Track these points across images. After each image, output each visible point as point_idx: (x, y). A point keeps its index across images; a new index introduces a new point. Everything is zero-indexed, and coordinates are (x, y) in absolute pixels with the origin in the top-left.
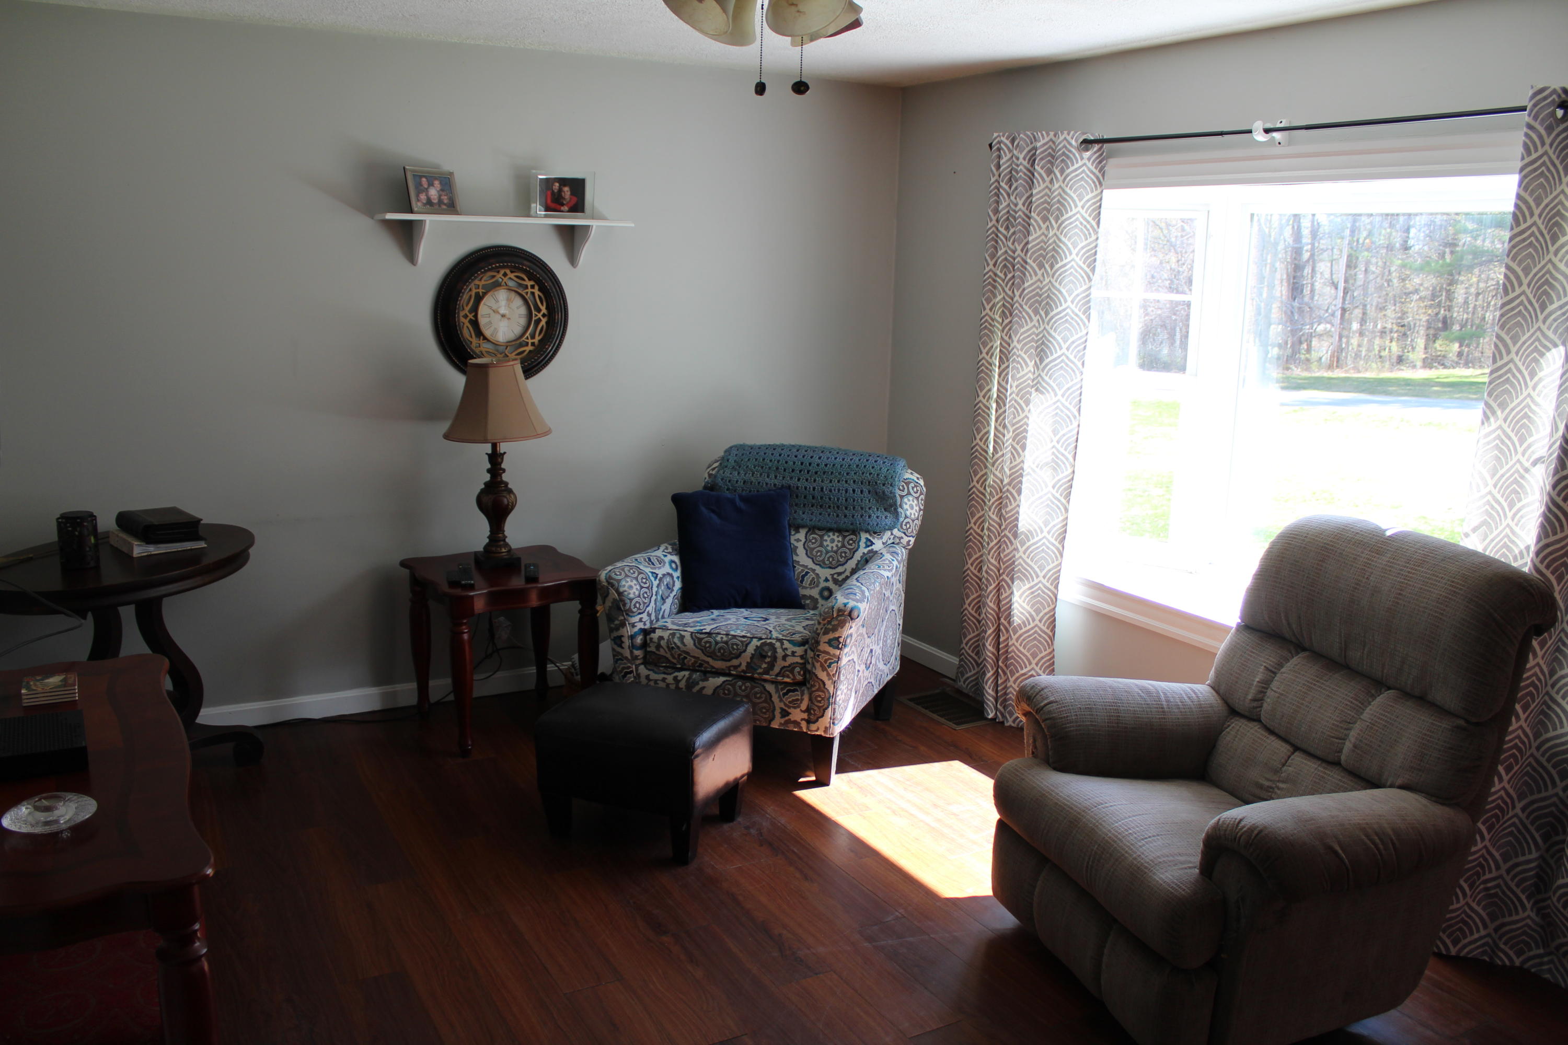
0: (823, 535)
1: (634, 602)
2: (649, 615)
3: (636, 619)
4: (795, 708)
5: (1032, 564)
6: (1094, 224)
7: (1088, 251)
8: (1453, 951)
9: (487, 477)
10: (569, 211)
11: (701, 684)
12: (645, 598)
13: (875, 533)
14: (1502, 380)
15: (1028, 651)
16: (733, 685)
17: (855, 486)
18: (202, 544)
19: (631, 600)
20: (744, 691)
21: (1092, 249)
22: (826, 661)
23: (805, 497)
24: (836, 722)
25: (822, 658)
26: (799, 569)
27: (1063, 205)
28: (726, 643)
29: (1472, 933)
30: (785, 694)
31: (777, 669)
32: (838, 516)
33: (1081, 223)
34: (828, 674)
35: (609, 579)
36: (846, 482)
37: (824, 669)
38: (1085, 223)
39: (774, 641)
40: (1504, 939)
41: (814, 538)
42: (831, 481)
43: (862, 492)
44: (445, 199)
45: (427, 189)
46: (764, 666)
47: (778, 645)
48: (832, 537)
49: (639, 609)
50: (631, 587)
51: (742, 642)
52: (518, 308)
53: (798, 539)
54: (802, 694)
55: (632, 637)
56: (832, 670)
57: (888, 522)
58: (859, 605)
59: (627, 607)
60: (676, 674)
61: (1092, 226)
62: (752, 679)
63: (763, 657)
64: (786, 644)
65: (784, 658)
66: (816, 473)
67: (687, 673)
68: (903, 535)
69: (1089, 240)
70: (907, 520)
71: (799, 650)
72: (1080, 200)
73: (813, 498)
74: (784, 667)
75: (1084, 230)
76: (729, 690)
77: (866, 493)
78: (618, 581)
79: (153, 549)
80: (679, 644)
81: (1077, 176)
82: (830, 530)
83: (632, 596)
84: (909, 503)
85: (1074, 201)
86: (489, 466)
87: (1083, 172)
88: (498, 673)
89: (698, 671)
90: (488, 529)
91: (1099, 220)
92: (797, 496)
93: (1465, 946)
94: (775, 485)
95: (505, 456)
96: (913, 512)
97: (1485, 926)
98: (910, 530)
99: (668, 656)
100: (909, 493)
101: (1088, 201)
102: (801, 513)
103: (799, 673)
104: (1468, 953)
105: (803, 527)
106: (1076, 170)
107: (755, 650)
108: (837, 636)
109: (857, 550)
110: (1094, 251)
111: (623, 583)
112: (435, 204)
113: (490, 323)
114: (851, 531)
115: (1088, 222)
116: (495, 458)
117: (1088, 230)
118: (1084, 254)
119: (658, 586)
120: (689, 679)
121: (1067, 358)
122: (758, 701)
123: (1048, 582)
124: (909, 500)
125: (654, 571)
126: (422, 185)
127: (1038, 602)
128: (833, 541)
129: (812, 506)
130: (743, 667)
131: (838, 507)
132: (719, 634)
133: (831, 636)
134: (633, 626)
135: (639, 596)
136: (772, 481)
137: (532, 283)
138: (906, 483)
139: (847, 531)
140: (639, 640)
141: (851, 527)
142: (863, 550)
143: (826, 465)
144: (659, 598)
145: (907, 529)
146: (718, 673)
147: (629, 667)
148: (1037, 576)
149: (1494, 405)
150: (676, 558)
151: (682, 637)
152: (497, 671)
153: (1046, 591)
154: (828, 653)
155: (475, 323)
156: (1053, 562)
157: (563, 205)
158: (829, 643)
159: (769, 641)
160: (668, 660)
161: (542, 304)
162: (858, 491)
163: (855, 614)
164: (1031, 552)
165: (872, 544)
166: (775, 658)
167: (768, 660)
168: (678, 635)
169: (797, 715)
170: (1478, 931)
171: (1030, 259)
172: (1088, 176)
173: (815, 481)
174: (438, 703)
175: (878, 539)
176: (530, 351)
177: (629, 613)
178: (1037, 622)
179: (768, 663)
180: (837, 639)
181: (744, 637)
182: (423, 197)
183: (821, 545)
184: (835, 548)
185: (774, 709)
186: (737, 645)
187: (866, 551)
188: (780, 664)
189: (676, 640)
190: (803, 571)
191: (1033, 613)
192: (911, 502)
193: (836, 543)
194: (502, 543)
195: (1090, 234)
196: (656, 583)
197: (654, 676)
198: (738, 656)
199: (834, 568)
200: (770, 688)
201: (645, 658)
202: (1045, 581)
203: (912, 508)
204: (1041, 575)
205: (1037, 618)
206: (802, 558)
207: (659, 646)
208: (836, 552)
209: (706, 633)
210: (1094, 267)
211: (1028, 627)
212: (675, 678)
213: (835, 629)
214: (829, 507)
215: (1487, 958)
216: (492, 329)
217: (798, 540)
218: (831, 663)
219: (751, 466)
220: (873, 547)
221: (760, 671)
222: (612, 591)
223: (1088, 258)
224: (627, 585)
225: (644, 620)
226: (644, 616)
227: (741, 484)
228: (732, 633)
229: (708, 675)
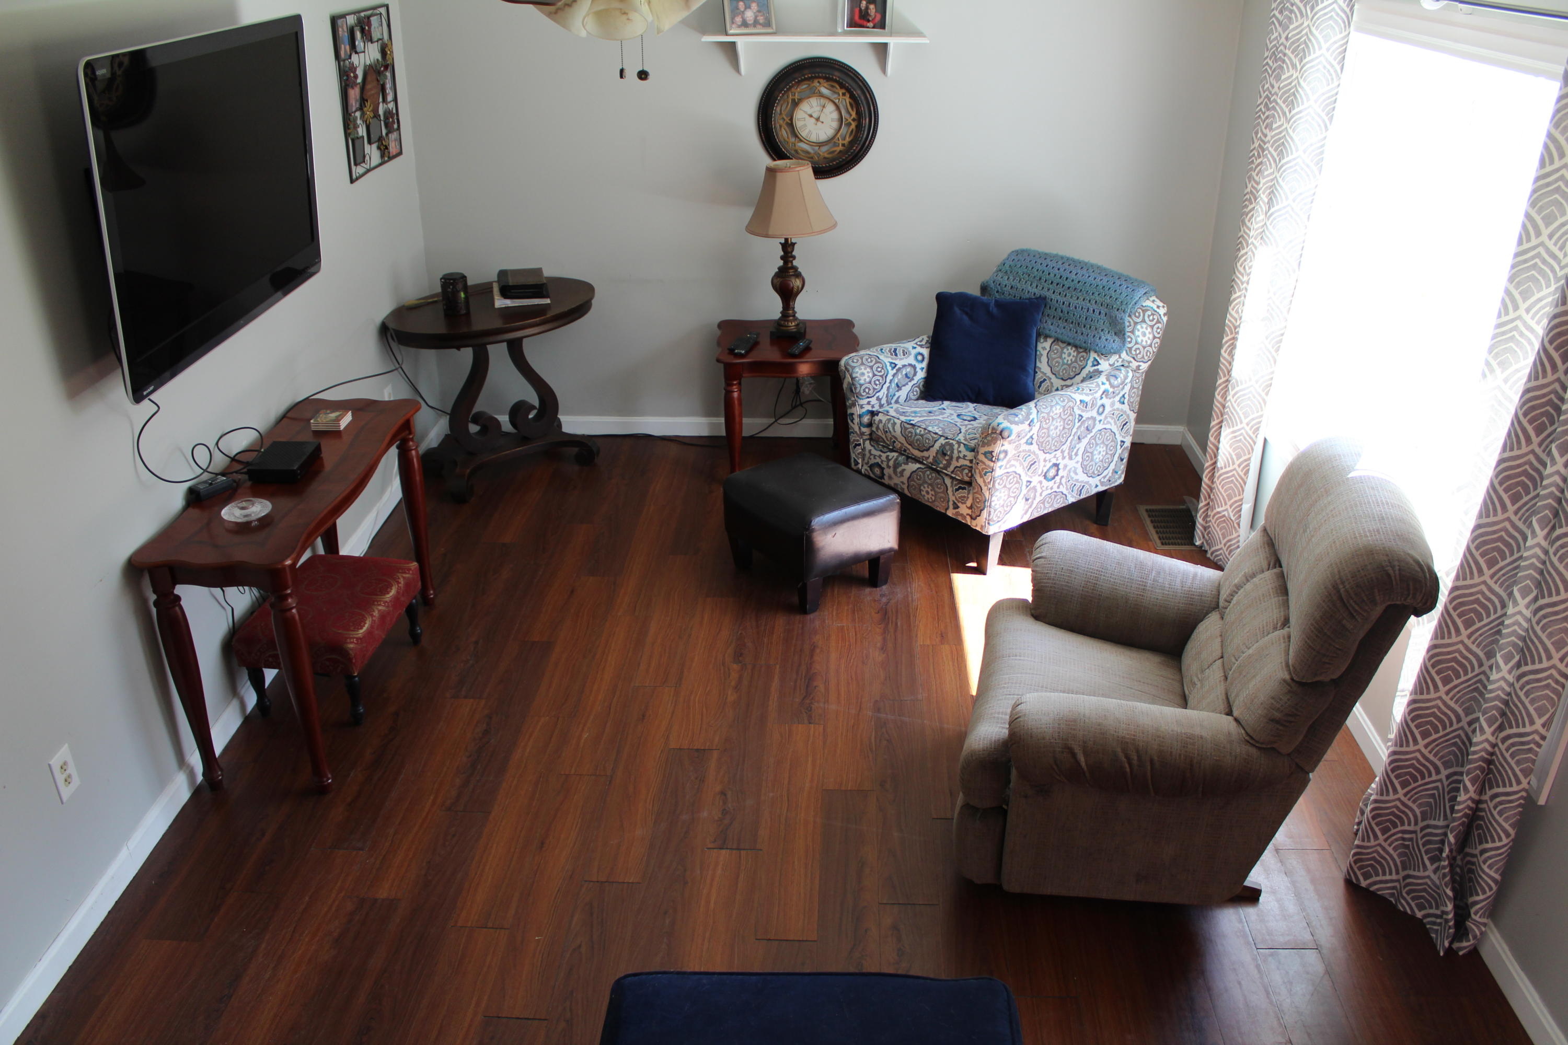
0: (1064, 348)
1: (863, 387)
2: (879, 399)
3: (865, 401)
4: (962, 503)
5: (1238, 409)
6: (1338, 68)
7: (1329, 98)
8: (1364, 884)
9: (781, 263)
10: (874, 27)
11: (904, 467)
12: (876, 385)
13: (1102, 354)
14: (1504, 337)
15: (1226, 491)
16: (924, 473)
17: (1095, 307)
18: (548, 301)
19: (861, 385)
20: (930, 479)
21: (1332, 96)
22: (983, 469)
23: (1056, 310)
24: (991, 523)
25: (981, 466)
26: (1039, 376)
27: (1307, 46)
28: (922, 436)
29: (1384, 874)
30: (957, 490)
31: (951, 468)
32: (1076, 333)
33: (1325, 67)
34: (984, 482)
35: (847, 364)
36: (1090, 301)
37: (981, 477)
38: (1328, 67)
39: (954, 442)
40: (1407, 889)
41: (1056, 349)
42: (1078, 298)
43: (1100, 313)
44: (761, 19)
45: (743, 12)
46: (945, 462)
47: (956, 446)
48: (1070, 350)
49: (868, 393)
50: (863, 374)
51: (933, 437)
52: (831, 113)
53: (1044, 346)
54: (969, 493)
55: (860, 416)
56: (988, 478)
57: (1115, 346)
58: (1013, 427)
59: (858, 391)
60: (888, 453)
61: (1336, 71)
62: (938, 472)
63: (944, 454)
64: (962, 448)
65: (958, 458)
66: (1069, 288)
67: (895, 454)
68: (1132, 360)
69: (1332, 86)
70: (1137, 346)
71: (970, 455)
72: (1326, 42)
73: (1062, 312)
74: (957, 467)
75: (1327, 74)
76: (920, 476)
77: (1103, 315)
78: (854, 368)
79: (509, 303)
80: (891, 429)
81: (1325, 14)
82: (1069, 344)
83: (862, 382)
84: (1141, 330)
85: (1318, 43)
86: (782, 253)
87: (1333, 10)
88: (804, 420)
89: (904, 455)
90: (781, 305)
91: (1343, 65)
92: (1050, 308)
93: (1375, 883)
94: (1035, 294)
95: (796, 246)
96: (1145, 339)
97: (1397, 873)
98: (1139, 356)
99: (884, 437)
100: (1143, 321)
101: (1335, 42)
102: (1050, 323)
103: (967, 474)
104: (1378, 890)
105: (1050, 337)
106: (1325, 8)
107: (940, 447)
108: (991, 450)
109: (1084, 367)
110: (1334, 98)
111: (857, 370)
112: (750, 25)
113: (805, 125)
114: (1083, 348)
115: (1332, 66)
116: (788, 248)
117: (1331, 75)
118: (1325, 100)
119: (894, 376)
120: (896, 459)
121: (1292, 209)
122: (939, 491)
123: (1251, 429)
124: (1142, 328)
125: (894, 361)
126: (738, 9)
127: (1239, 447)
128: (1069, 355)
129: (1060, 319)
130: (931, 460)
131: (1079, 324)
132: (919, 427)
133: (986, 449)
134: (862, 407)
135: (870, 383)
136: (1031, 290)
137: (844, 91)
138: (1143, 311)
139: (1081, 348)
140: (866, 419)
141: (1084, 345)
142: (1089, 368)
143: (1079, 282)
144: (893, 385)
145: (1137, 355)
146: (916, 460)
147: (858, 441)
148: (1241, 422)
149: (1494, 363)
150: (926, 352)
151: (895, 424)
152: (803, 418)
153: (1248, 438)
154: (984, 463)
155: (791, 125)
156: (1258, 412)
157: (869, 21)
158: (985, 454)
159: (951, 441)
160: (884, 442)
161: (853, 110)
162: (1097, 312)
163: (1005, 434)
164: (1239, 398)
165: (1098, 364)
166: (951, 458)
167: (947, 458)
168: (892, 422)
169: (964, 510)
170: (1391, 874)
171: (1281, 99)
172: (1338, 15)
173: (1066, 296)
174: (752, 437)
175: (1105, 360)
176: (840, 151)
177: (859, 396)
178: (1236, 466)
179: (947, 460)
180: (991, 452)
181: (936, 433)
182: (738, 20)
183: (1061, 357)
184: (1069, 362)
185: (948, 501)
186: (929, 440)
187: (1092, 369)
188: (954, 463)
189: (890, 426)
190: (1042, 377)
191: (1234, 457)
192: (1144, 330)
193: (1071, 357)
194: (791, 318)
195: (1332, 79)
196: (891, 372)
197: (874, 452)
198: (928, 450)
199: (1065, 380)
200: (948, 481)
201: (871, 434)
202: (1248, 428)
203: (1144, 335)
204: (1245, 421)
205: (1237, 463)
206: (1043, 366)
207: (878, 428)
208: (1069, 365)
209: (912, 424)
210: (1332, 116)
211: (1228, 469)
212: (887, 457)
213: (989, 444)
214: (1072, 323)
215: (1392, 899)
216: (807, 131)
217: (1044, 348)
218: (986, 473)
219: (1020, 273)
220: (1099, 367)
221: (941, 465)
222: (848, 375)
223: (1327, 105)
224: (860, 372)
225: (872, 403)
226: (873, 401)
227: (1008, 288)
228: (930, 428)
229: (910, 460)
